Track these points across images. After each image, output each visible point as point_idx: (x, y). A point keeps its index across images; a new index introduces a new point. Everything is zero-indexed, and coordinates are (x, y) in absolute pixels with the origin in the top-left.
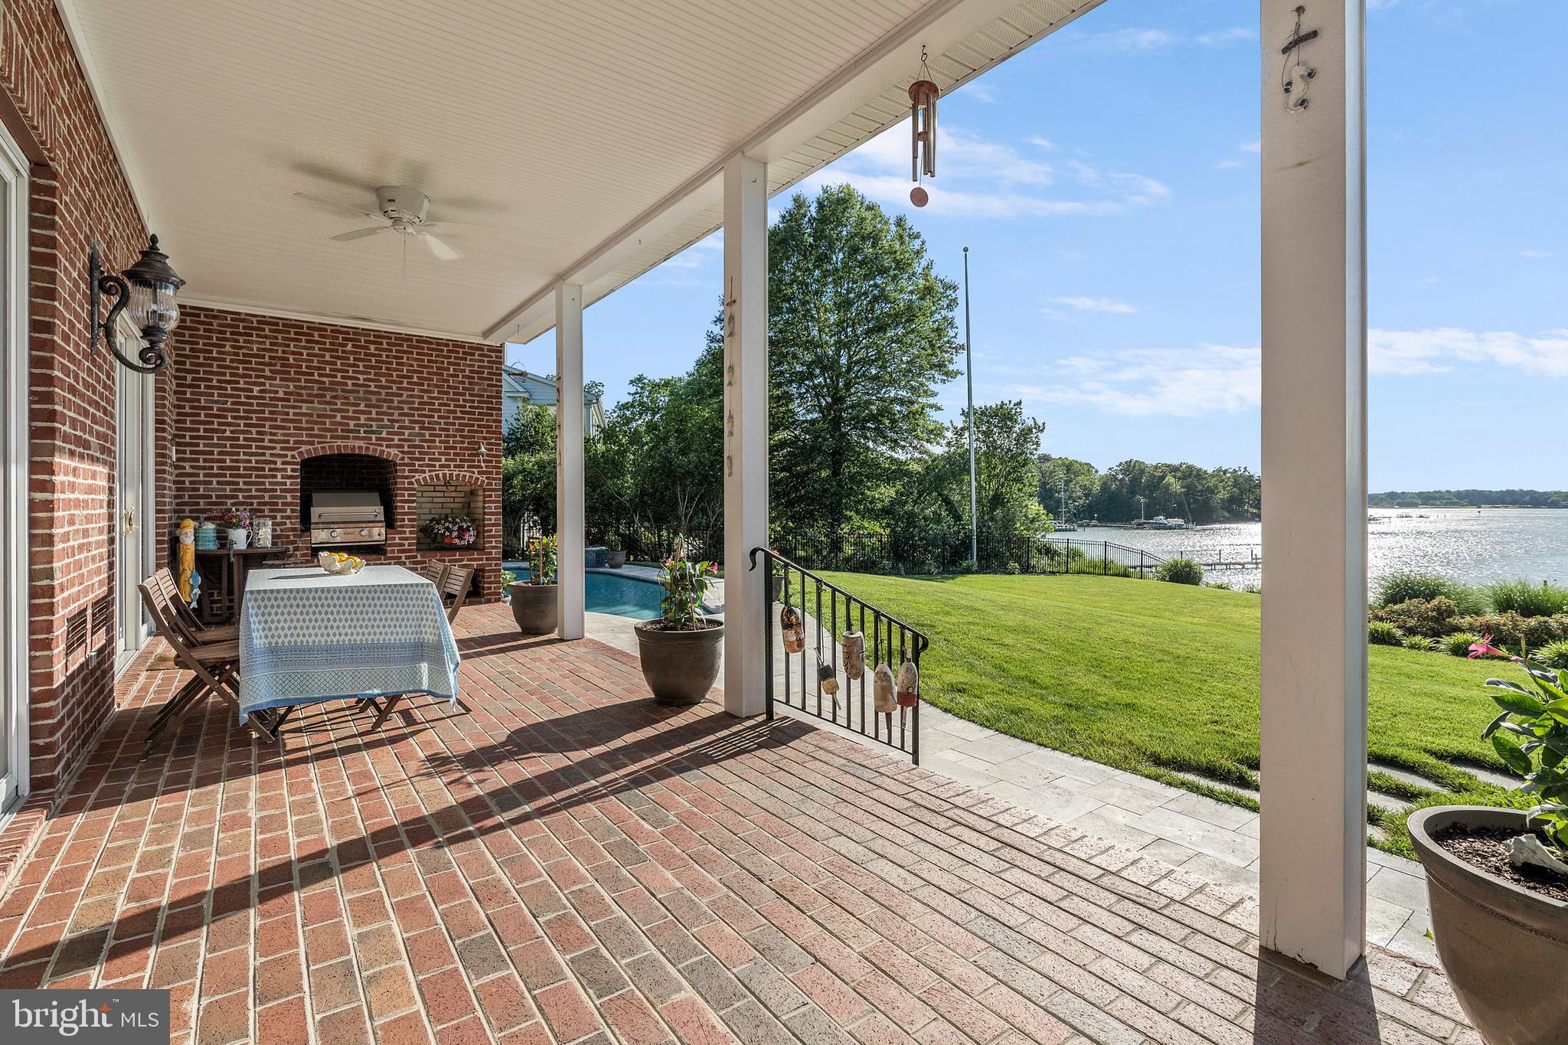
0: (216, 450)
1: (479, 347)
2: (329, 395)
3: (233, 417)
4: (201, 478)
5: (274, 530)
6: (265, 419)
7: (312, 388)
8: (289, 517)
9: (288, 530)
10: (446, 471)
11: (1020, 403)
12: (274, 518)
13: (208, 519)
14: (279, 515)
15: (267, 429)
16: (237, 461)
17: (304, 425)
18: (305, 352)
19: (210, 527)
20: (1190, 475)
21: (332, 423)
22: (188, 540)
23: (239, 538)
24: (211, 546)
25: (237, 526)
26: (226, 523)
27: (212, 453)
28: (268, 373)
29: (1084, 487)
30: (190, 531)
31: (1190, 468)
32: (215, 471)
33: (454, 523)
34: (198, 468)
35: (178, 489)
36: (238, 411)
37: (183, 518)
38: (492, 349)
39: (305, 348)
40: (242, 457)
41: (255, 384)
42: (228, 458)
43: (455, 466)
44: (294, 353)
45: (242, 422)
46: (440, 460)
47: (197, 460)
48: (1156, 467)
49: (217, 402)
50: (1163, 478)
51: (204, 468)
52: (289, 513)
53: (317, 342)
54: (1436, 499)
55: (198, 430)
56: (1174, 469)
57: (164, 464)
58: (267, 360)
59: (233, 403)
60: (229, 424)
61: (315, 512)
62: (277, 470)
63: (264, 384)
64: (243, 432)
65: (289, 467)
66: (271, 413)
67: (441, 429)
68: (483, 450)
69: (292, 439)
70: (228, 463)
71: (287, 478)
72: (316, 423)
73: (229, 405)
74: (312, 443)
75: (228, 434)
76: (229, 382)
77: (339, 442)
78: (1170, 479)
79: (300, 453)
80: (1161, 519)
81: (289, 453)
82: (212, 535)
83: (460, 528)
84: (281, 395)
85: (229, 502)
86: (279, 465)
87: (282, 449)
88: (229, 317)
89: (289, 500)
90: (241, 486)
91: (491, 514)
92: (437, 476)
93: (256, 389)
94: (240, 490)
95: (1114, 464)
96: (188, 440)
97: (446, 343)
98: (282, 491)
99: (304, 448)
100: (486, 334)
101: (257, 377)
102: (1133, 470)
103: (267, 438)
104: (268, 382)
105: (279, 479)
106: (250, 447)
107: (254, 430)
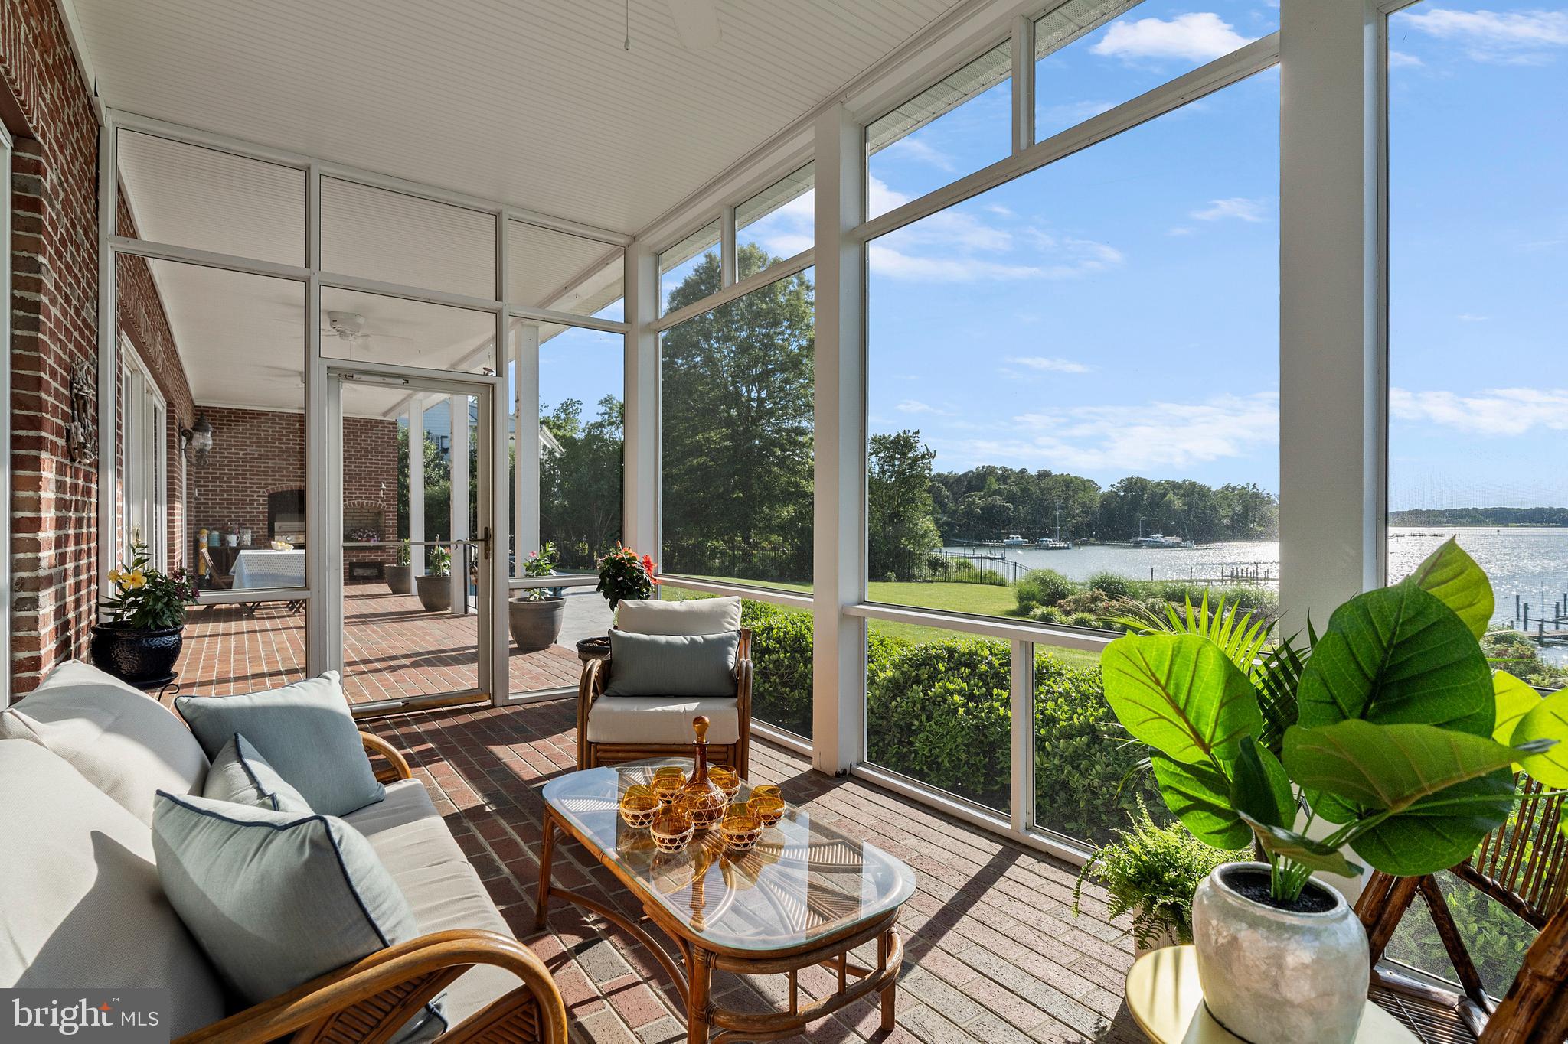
0: (218, 489)
1: (381, 422)
2: (285, 454)
3: (228, 470)
4: (210, 505)
5: (252, 536)
6: (247, 470)
7: (274, 451)
8: (261, 528)
9: (261, 536)
10: (360, 500)
11: (917, 433)
12: (253, 528)
13: (215, 529)
14: (255, 527)
15: (248, 476)
16: (231, 495)
17: (270, 474)
18: (270, 430)
19: (216, 533)
20: (1192, 492)
21: (287, 472)
22: (204, 540)
23: (233, 540)
24: (217, 544)
25: (231, 533)
26: (225, 531)
27: (216, 491)
28: (248, 443)
29: (1083, 505)
30: (205, 536)
31: (1193, 485)
32: (218, 501)
33: (364, 533)
34: (208, 499)
35: (197, 512)
36: (231, 466)
37: (201, 528)
38: (391, 423)
39: (271, 427)
40: (233, 493)
41: (241, 450)
42: (225, 494)
43: (366, 497)
44: (263, 431)
45: (233, 472)
46: (355, 493)
47: (208, 495)
48: (1158, 484)
49: (219, 461)
50: (1164, 495)
51: (212, 499)
52: (261, 525)
53: (278, 424)
54: (1462, 517)
55: (208, 478)
56: (1175, 486)
57: (191, 498)
58: (248, 435)
59: (228, 462)
60: (226, 474)
61: (277, 525)
62: (254, 500)
63: (246, 450)
64: (234, 478)
65: (261, 499)
66: (250, 466)
67: (356, 474)
68: (383, 487)
69: (263, 482)
70: (225, 497)
71: (260, 504)
72: (278, 472)
73: (226, 463)
74: (275, 484)
75: (225, 479)
76: (226, 449)
77: (292, 483)
78: (1170, 496)
79: (268, 490)
80: (1158, 537)
81: (261, 490)
82: (217, 538)
83: (368, 535)
84: (256, 456)
85: (227, 519)
86: (255, 498)
87: (257, 488)
88: (226, 411)
89: (261, 518)
90: (233, 510)
91: (390, 527)
92: (354, 503)
93: (242, 453)
94: (233, 512)
95: (1115, 481)
96: (202, 483)
97: (360, 420)
98: (257, 512)
99: (270, 487)
100: (385, 414)
101: (242, 446)
102: (1134, 486)
103: (248, 481)
104: (248, 449)
105: (255, 505)
106: (238, 487)
107: (240, 477)
